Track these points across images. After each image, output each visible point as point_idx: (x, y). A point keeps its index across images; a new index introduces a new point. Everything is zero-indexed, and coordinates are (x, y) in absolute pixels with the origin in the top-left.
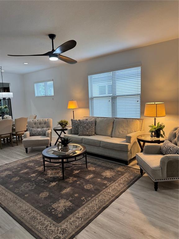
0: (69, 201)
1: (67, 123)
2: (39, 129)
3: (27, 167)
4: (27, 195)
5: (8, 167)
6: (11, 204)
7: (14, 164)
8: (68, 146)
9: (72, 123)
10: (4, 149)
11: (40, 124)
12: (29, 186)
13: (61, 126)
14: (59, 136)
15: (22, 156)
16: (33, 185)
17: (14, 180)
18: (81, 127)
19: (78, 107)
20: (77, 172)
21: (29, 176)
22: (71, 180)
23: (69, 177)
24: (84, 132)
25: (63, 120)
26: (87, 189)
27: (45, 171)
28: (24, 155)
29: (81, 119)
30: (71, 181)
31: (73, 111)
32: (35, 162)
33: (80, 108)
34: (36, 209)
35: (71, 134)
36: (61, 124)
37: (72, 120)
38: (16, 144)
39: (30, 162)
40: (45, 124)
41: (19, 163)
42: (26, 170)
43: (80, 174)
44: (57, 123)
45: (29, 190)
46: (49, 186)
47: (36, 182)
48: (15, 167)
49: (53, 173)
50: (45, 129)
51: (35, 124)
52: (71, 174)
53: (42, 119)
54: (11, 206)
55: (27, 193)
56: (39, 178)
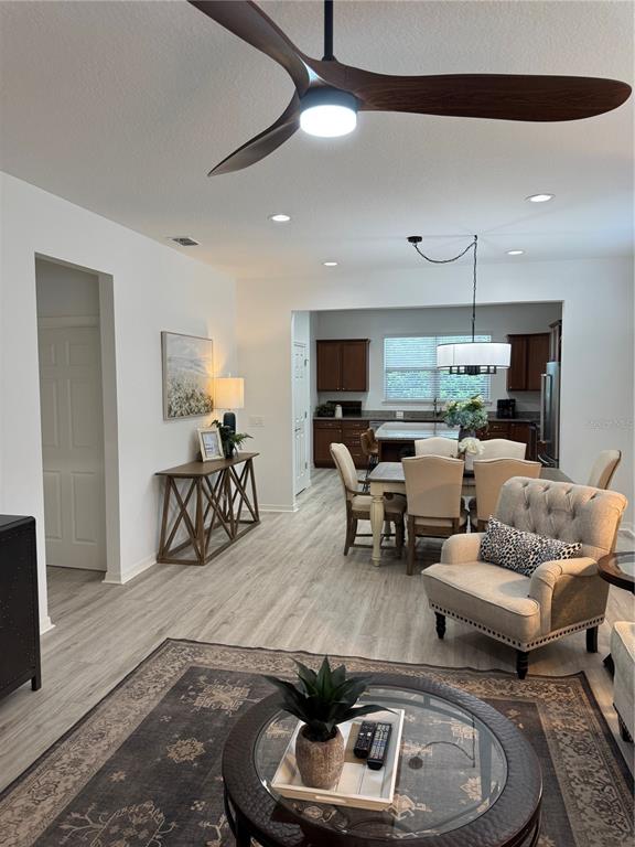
11: (550, 511)
40: (572, 515)
51: (528, 505)
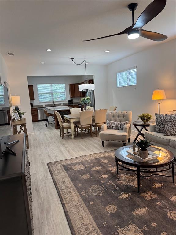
0: (142, 231)
1: (149, 118)
2: (117, 123)
3: (101, 164)
4: (93, 203)
5: (83, 159)
6: (74, 210)
7: (89, 158)
8: (146, 150)
9: (156, 118)
10: (84, 139)
11: (118, 117)
12: (97, 190)
13: (143, 120)
14: (140, 132)
15: (98, 149)
16: (101, 191)
17: (84, 178)
18: (169, 124)
19: (166, 98)
20: (158, 185)
21: (100, 177)
22: (149, 196)
23: (146, 191)
24: (173, 131)
25: (145, 113)
26: (172, 220)
27: (118, 173)
28: (100, 149)
29: (169, 114)
30: (148, 199)
31: (159, 103)
32: (109, 159)
33: (168, 99)
34: (99, 228)
35: (154, 132)
36: (142, 118)
37: (156, 114)
38: (95, 135)
39: (105, 158)
40: (123, 117)
41: (93, 157)
42: (98, 168)
43: (163, 190)
44: (138, 117)
45: (96, 195)
46: (120, 197)
47: (105, 187)
48: (89, 162)
49: (126, 180)
50: (123, 123)
51: (113, 117)
52: (149, 187)
53: (121, 111)
54: (73, 213)
55: (93, 200)
56: (111, 182)
